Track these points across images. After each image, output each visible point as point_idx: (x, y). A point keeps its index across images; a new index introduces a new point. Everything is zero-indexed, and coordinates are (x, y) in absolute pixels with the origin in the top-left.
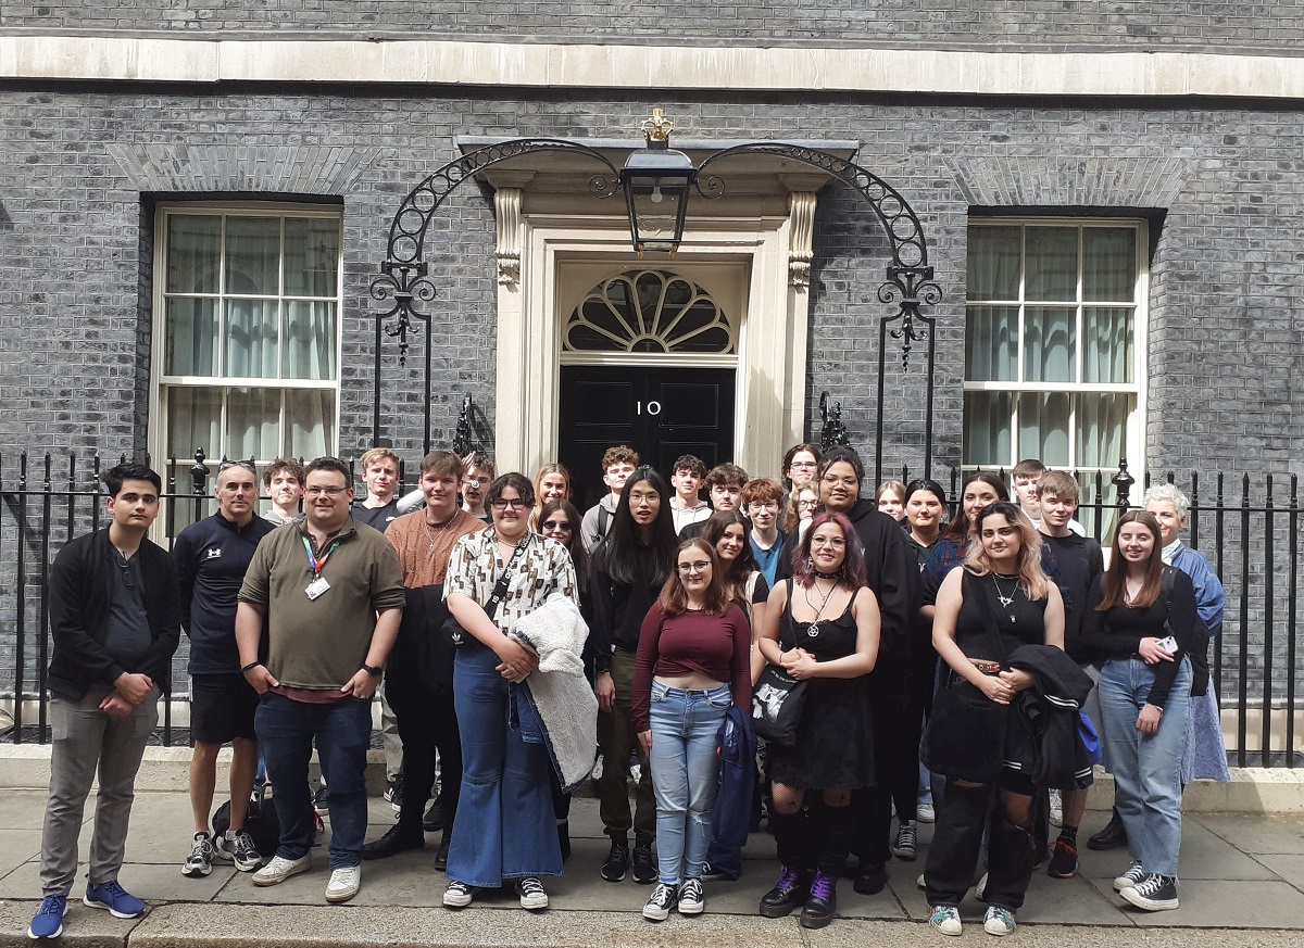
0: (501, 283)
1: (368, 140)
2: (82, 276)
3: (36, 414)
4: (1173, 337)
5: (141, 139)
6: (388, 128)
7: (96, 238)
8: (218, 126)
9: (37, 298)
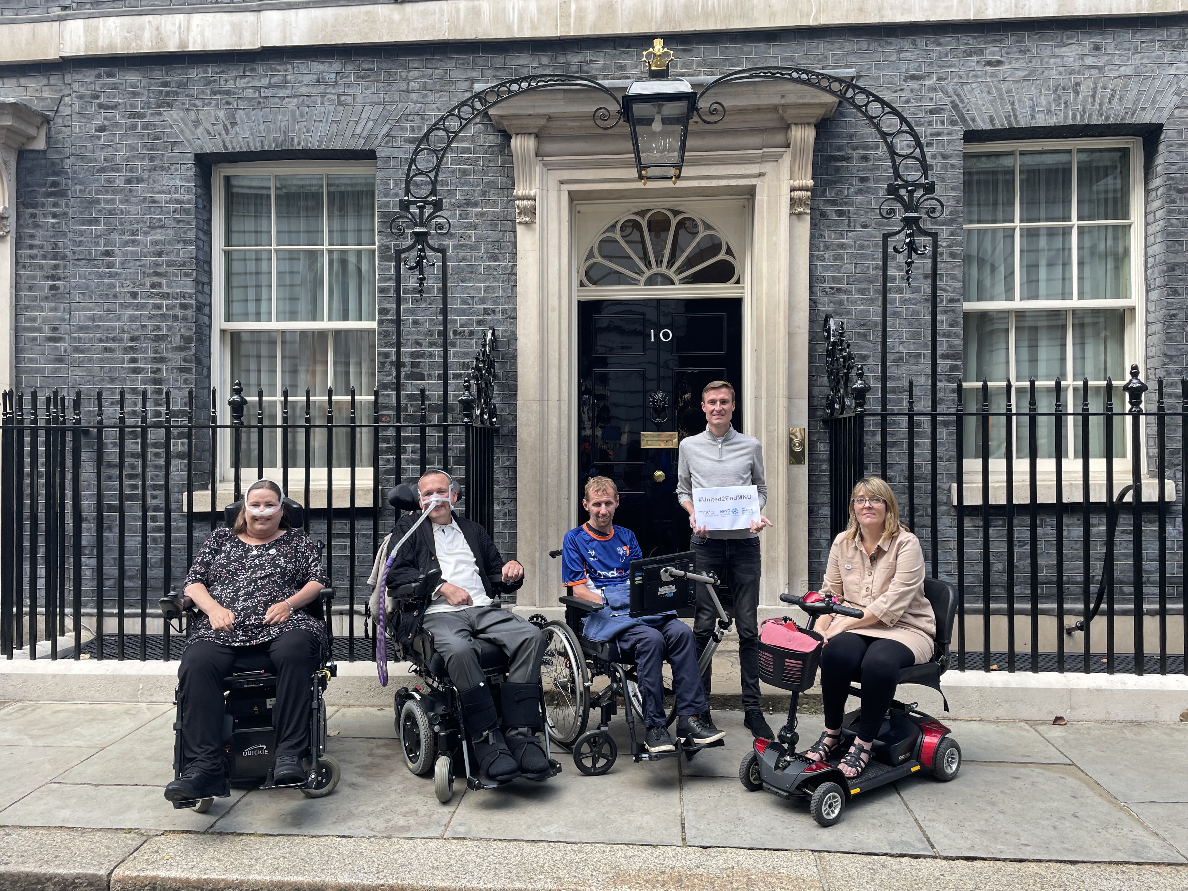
0: (520, 223)
1: (397, 97)
2: (146, 233)
3: (109, 358)
4: (1172, 250)
5: (194, 105)
6: (414, 85)
7: (157, 197)
8: (262, 90)
9: (107, 254)
